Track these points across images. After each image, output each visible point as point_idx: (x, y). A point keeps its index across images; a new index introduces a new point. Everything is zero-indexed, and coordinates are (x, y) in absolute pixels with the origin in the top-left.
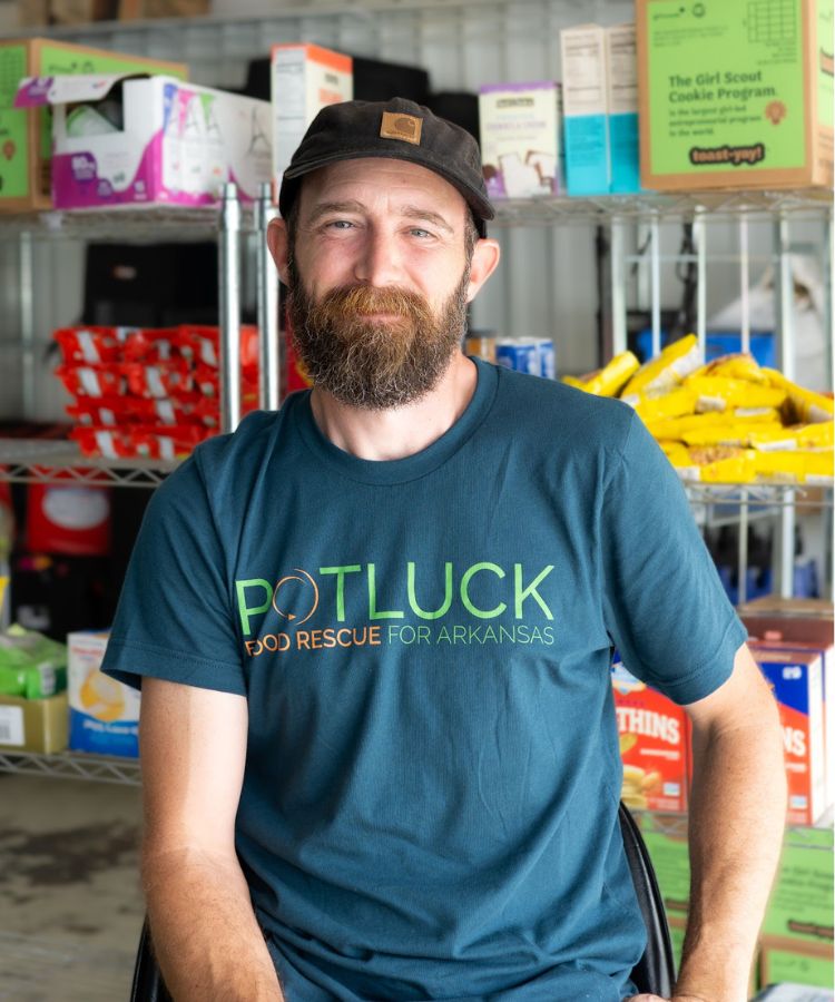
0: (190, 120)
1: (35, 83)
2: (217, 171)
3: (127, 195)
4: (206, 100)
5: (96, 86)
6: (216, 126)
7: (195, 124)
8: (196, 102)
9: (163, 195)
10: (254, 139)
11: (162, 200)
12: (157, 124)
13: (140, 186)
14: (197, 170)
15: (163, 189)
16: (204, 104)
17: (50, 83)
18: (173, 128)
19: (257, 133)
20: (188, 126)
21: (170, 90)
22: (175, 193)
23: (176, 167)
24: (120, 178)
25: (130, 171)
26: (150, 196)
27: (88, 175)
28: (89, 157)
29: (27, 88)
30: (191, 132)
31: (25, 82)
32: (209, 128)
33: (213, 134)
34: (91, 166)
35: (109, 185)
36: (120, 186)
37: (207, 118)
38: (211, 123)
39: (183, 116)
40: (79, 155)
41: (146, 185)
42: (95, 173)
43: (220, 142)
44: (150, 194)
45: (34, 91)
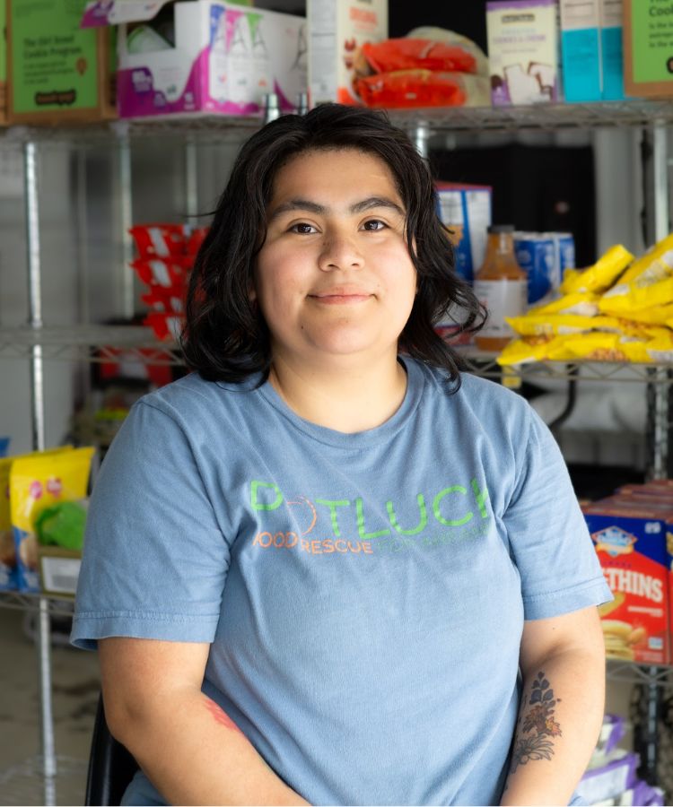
0: (237, 37)
1: (98, 6)
2: (262, 83)
3: (178, 106)
4: (253, 20)
5: (148, 8)
6: (262, 42)
7: (242, 40)
8: (243, 22)
9: (210, 105)
11: (208, 110)
12: (204, 40)
13: (189, 97)
14: (243, 82)
15: (209, 99)
16: (251, 23)
17: (110, 6)
18: (219, 45)
19: (303, 48)
20: (234, 43)
21: (216, 11)
22: (222, 103)
23: (222, 79)
24: (173, 90)
25: (181, 84)
26: (198, 106)
27: (146, 88)
28: (147, 72)
29: (91, 11)
30: (237, 48)
31: (90, 5)
32: (255, 45)
33: (259, 49)
34: (148, 79)
35: (163, 96)
36: (173, 98)
37: (253, 36)
38: (258, 39)
39: (230, 34)
40: (138, 70)
41: (194, 96)
42: (151, 85)
43: (266, 57)
44: (198, 105)
45: (98, 13)
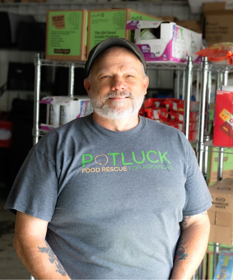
0: (178, 36)
1: (132, 22)
2: (184, 52)
3: (161, 58)
4: (181, 30)
5: (155, 24)
6: (184, 38)
7: (179, 37)
8: (179, 30)
9: (172, 59)
10: (192, 42)
11: (171, 61)
12: (171, 37)
13: (165, 56)
14: (179, 52)
15: (172, 57)
16: (181, 32)
17: (138, 22)
18: (174, 39)
19: (193, 41)
20: (177, 38)
21: (174, 27)
22: (174, 58)
23: (175, 50)
24: (159, 53)
25: (162, 52)
26: (168, 59)
27: (148, 52)
28: (148, 46)
29: (130, 24)
30: (178, 40)
31: (129, 22)
32: (182, 39)
33: (183, 40)
34: (149, 49)
35: (154, 55)
36: (158, 56)
37: (181, 36)
39: (176, 35)
40: (144, 45)
41: (167, 55)
42: (149, 51)
43: (184, 43)
45: (132, 25)
